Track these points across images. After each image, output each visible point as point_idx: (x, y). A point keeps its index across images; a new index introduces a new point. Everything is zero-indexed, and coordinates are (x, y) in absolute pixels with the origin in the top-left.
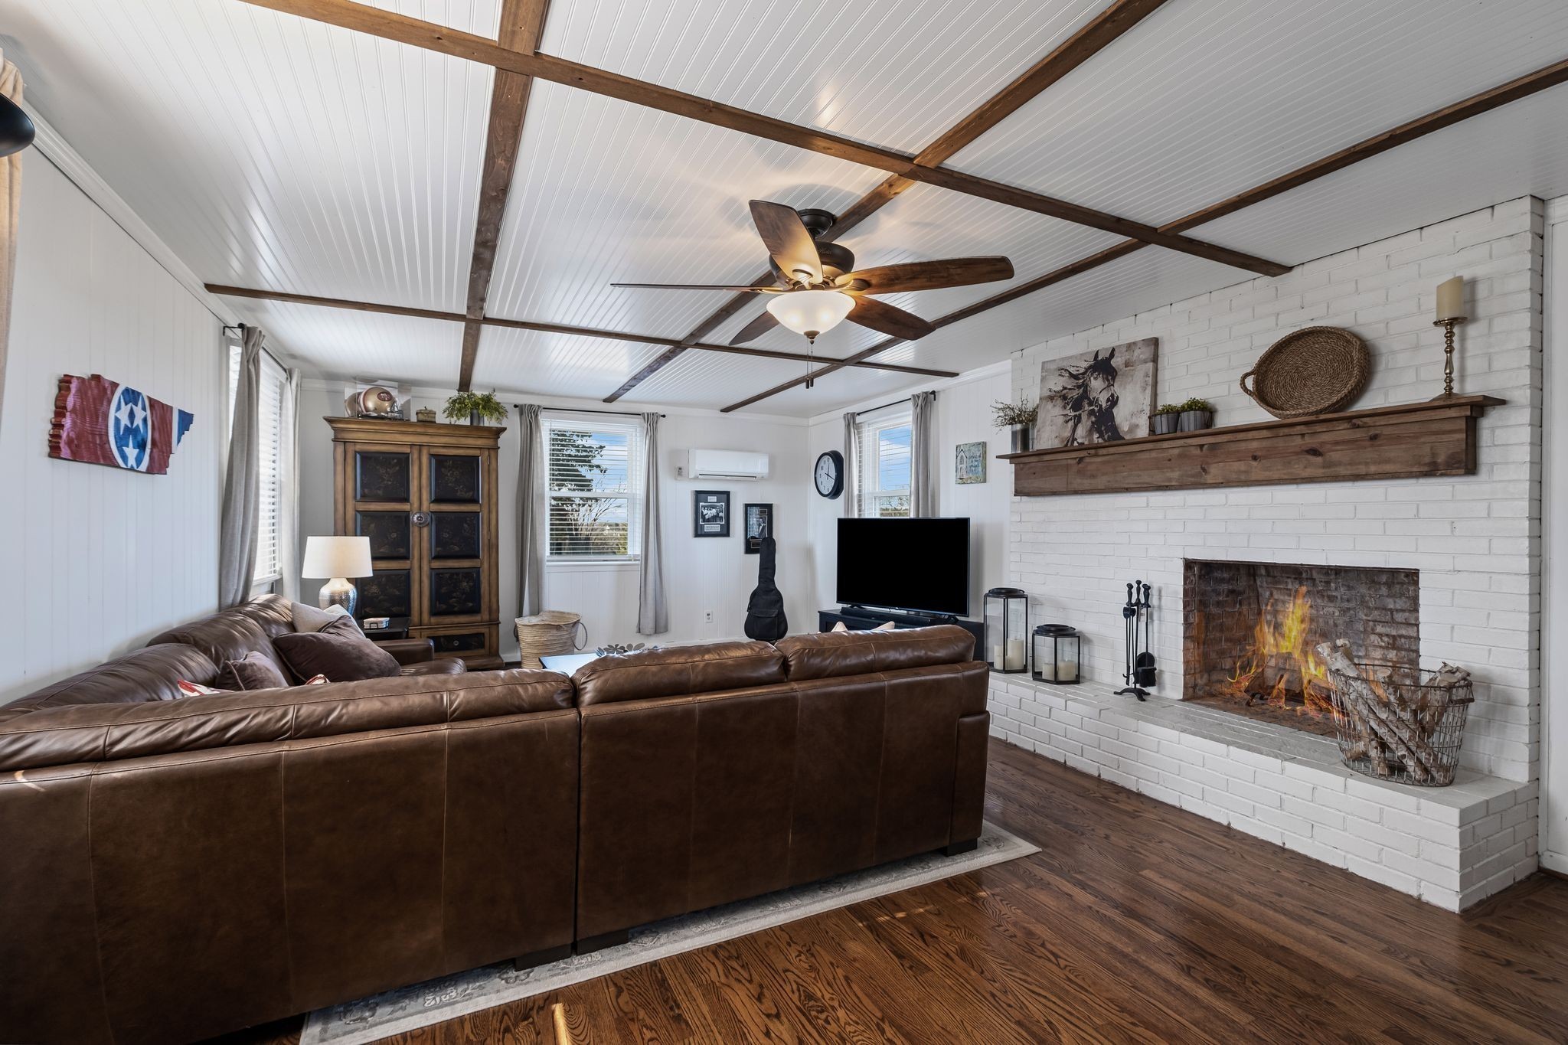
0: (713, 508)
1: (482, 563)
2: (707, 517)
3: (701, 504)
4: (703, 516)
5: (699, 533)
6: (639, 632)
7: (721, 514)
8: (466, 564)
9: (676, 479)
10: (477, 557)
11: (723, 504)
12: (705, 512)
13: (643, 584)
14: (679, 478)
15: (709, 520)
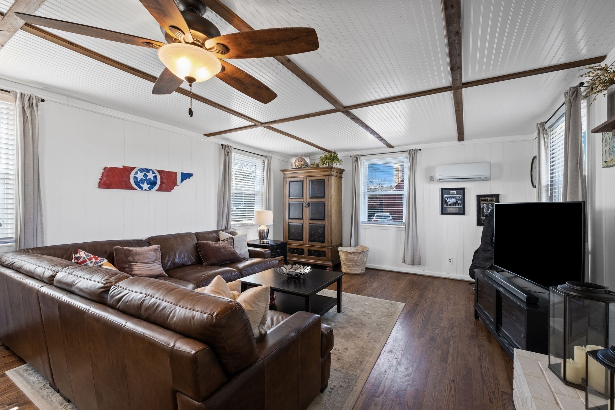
0: (453, 198)
1: (325, 223)
2: (449, 203)
3: (445, 196)
4: (447, 203)
5: (443, 212)
6: (404, 262)
7: (459, 202)
8: (320, 222)
9: (429, 183)
10: (324, 220)
11: (461, 195)
12: (448, 201)
13: (406, 238)
14: (431, 182)
15: (450, 205)
